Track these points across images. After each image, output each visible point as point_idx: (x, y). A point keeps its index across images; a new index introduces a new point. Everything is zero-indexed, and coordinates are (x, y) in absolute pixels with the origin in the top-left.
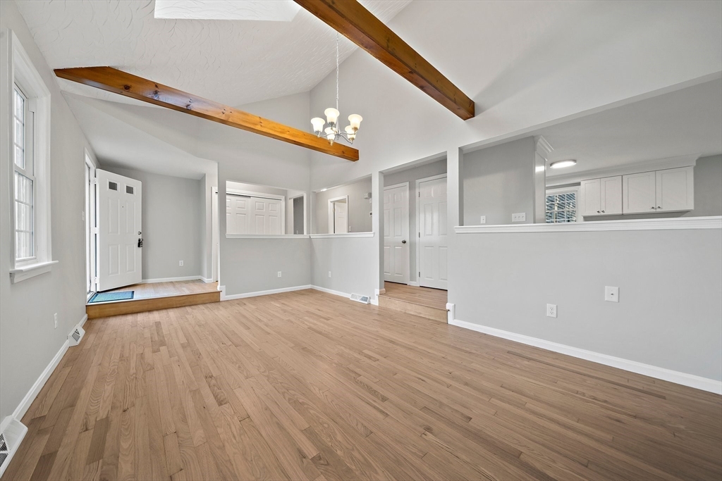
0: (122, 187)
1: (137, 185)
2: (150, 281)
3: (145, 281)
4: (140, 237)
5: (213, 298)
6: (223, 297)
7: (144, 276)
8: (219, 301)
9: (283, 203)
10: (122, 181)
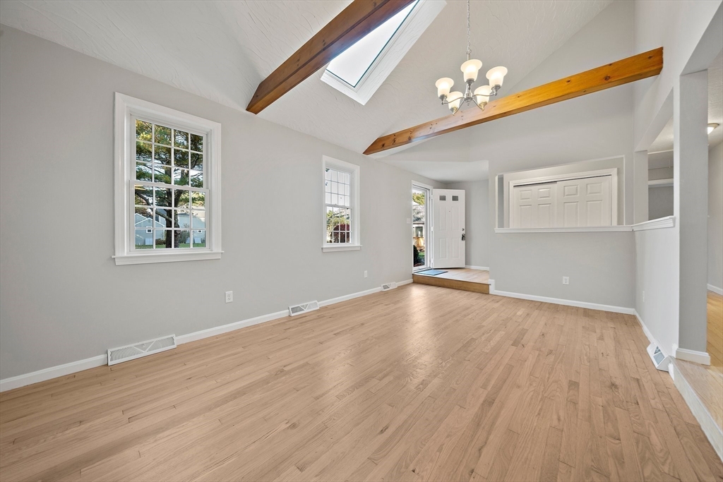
0: (449, 198)
1: (460, 193)
2: (473, 267)
3: (468, 267)
4: (464, 232)
5: (482, 290)
6: (492, 290)
7: (467, 262)
8: (488, 294)
9: (615, 179)
10: (449, 193)
